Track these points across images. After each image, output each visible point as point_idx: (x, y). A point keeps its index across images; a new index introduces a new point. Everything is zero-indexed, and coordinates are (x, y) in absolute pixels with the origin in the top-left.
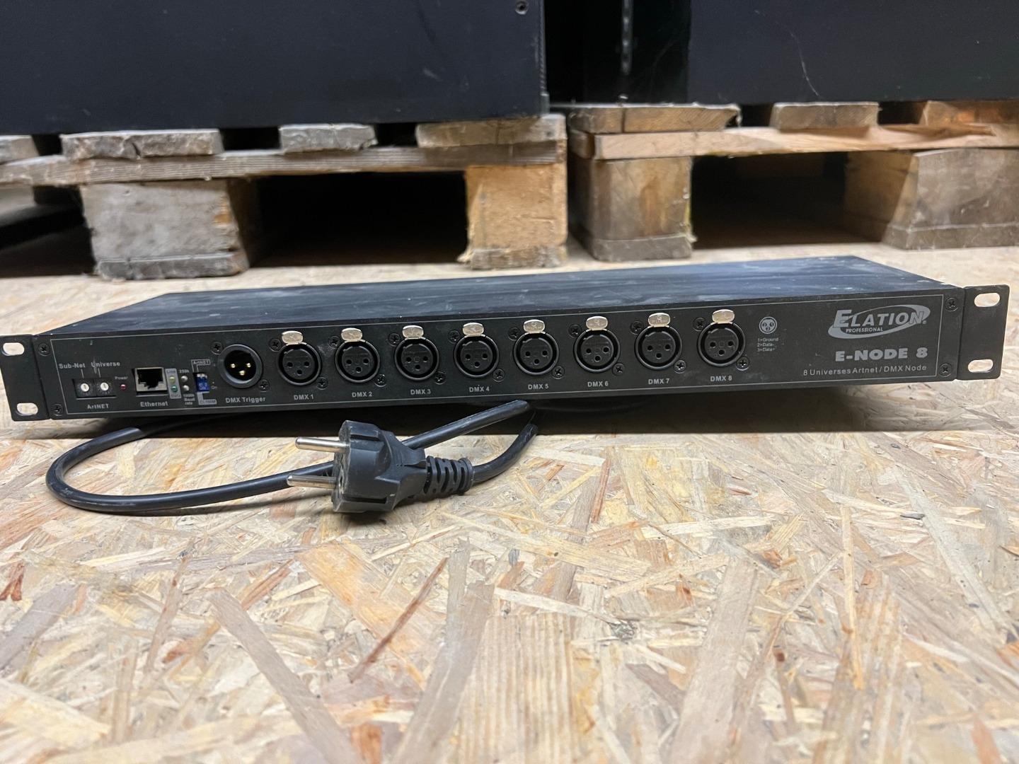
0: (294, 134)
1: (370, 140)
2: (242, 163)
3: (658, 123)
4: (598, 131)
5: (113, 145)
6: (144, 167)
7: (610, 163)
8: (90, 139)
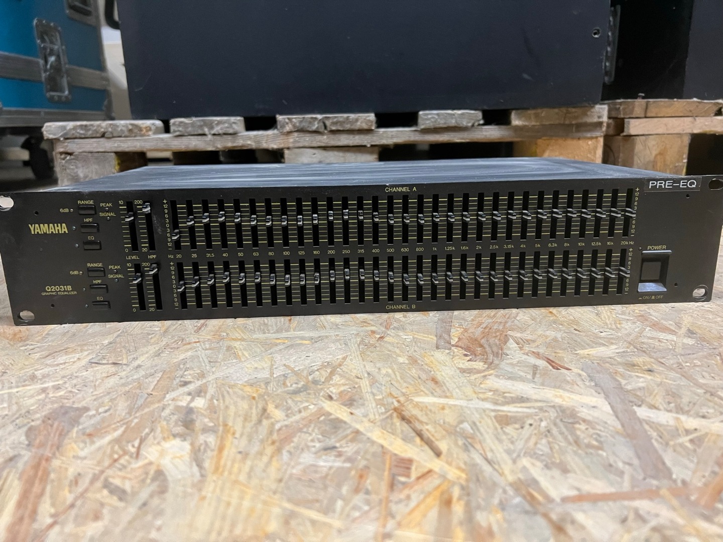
0: (430, 116)
2: (392, 136)
3: (670, 111)
4: (628, 116)
5: (310, 123)
6: (328, 138)
7: (635, 137)
8: (296, 118)
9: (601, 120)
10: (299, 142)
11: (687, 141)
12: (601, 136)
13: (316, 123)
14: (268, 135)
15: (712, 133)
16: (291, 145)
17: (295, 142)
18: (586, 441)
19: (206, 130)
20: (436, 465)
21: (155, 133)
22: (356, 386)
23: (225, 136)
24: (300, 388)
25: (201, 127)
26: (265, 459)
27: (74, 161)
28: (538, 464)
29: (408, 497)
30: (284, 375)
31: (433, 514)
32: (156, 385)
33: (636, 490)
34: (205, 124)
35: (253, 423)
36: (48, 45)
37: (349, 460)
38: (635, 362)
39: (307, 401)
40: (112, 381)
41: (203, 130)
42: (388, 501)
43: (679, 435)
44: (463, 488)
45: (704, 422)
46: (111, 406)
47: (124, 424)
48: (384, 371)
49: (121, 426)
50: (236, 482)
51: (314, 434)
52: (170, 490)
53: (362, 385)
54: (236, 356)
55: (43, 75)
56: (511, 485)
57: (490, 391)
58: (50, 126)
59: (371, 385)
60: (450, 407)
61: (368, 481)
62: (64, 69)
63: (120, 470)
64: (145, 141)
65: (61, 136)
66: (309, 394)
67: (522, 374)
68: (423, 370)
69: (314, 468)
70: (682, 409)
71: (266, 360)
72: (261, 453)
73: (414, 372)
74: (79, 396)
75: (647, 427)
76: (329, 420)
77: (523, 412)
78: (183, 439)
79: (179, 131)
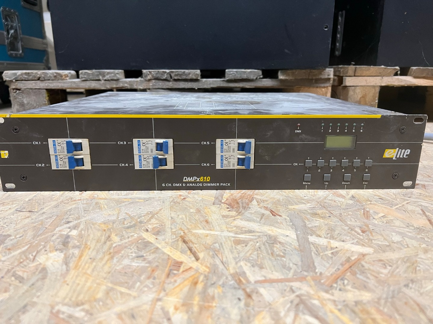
0: (232, 73)
1: (260, 76)
2: (210, 83)
3: (368, 73)
4: (345, 75)
5: (162, 74)
6: (173, 83)
7: (348, 87)
8: (154, 72)
9: (329, 77)
10: (156, 85)
11: (378, 90)
12: (330, 86)
13: (166, 74)
14: (137, 81)
15: (392, 86)
16: (151, 87)
17: (153, 85)
18: (277, 253)
19: (101, 77)
20: (195, 265)
21: (70, 79)
22: (163, 225)
23: (112, 81)
24: (131, 225)
25: (98, 75)
26: (104, 262)
27: (21, 94)
28: (249, 264)
29: (175, 281)
30: (124, 219)
31: (186, 289)
32: (51, 223)
33: (295, 277)
34: (100, 74)
35: (101, 243)
36: (10, 23)
37: (149, 262)
38: (318, 213)
39: (134, 232)
40: (27, 221)
41: (99, 77)
42: (164, 282)
43: (327, 250)
44: (205, 276)
45: (342, 244)
46: (24, 234)
47: (29, 244)
48: (180, 217)
49: (27, 245)
50: (85, 273)
51: (133, 250)
52: (48, 278)
53: (166, 224)
54: (100, 208)
55: (7, 41)
56: (231, 275)
57: (235, 227)
58: (7, 73)
59: (171, 224)
60: (211, 235)
61: (156, 273)
62: (19, 38)
63: (23, 267)
64: (64, 83)
65: (14, 79)
66: (136, 228)
67: (255, 218)
68: (202, 216)
69: (129, 266)
70: (333, 237)
71: (116, 210)
72: (102, 259)
73: (197, 217)
74: (7, 229)
75: (312, 246)
76: (144, 242)
77: (249, 238)
78: (61, 251)
79: (84, 77)
